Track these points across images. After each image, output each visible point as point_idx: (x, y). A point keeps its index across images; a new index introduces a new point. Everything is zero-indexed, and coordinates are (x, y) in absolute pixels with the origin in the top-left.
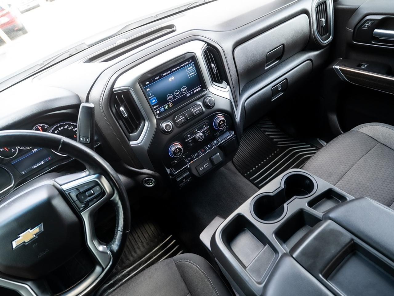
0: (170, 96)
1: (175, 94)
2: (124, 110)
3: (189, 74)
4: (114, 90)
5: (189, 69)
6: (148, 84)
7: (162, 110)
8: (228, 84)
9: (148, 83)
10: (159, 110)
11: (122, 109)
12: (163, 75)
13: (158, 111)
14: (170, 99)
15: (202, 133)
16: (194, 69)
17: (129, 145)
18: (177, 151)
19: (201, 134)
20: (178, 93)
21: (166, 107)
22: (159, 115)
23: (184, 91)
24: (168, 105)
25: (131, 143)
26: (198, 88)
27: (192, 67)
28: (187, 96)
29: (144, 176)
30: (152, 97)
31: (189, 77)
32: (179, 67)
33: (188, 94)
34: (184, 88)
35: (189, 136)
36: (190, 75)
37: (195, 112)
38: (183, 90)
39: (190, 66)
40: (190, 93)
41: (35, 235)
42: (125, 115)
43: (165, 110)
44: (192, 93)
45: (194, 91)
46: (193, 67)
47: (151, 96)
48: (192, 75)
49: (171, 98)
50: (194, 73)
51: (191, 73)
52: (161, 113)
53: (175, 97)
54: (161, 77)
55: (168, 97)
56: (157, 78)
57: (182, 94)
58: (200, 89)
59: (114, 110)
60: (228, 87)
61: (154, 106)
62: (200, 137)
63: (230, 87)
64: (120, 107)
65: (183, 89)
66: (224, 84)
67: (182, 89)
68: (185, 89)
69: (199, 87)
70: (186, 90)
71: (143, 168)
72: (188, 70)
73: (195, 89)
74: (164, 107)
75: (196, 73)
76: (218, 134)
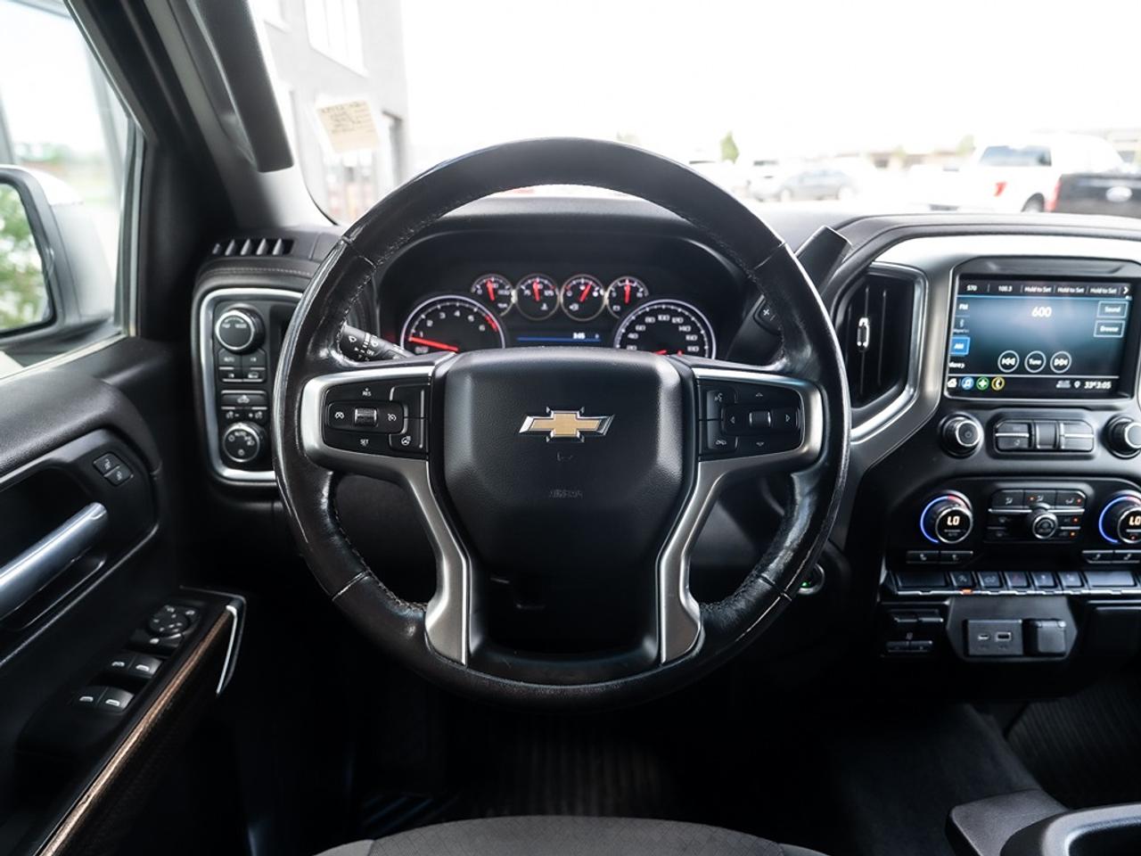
0: (1011, 356)
1: (1028, 362)
2: (867, 328)
3: (1100, 325)
4: (874, 264)
5: (1108, 310)
6: (972, 292)
7: (968, 384)
9: (975, 288)
10: (958, 378)
11: (865, 323)
12: (1027, 289)
13: (954, 380)
14: (1005, 366)
15: (1055, 515)
16: (1123, 319)
18: (952, 521)
19: (1053, 518)
20: (1039, 362)
21: (983, 383)
22: (953, 391)
23: (1058, 367)
24: (991, 379)
26: (1103, 380)
27: (1118, 310)
28: (1058, 386)
30: (961, 334)
31: (1095, 336)
32: (1082, 290)
33: (1064, 379)
34: (1065, 357)
35: (1010, 501)
36: (1103, 329)
37: (1067, 440)
38: (1057, 362)
39: (1117, 306)
40: (1072, 381)
41: (582, 433)
42: (863, 341)
43: (975, 388)
44: (1077, 384)
45: (1087, 383)
46: (1122, 313)
47: (959, 328)
48: (1106, 333)
49: (1011, 366)
50: (1116, 329)
51: (1107, 325)
52: (959, 390)
53: (1021, 369)
54: (1016, 292)
55: (1005, 357)
56: (1003, 289)
57: (1047, 370)
58: (1108, 385)
61: (955, 359)
64: (862, 315)
65: (1059, 357)
67: (1056, 357)
68: (1062, 362)
69: (1107, 380)
70: (1064, 367)
72: (1102, 312)
73: (1094, 380)
74: (975, 379)
75: (1119, 333)
76: (1098, 555)
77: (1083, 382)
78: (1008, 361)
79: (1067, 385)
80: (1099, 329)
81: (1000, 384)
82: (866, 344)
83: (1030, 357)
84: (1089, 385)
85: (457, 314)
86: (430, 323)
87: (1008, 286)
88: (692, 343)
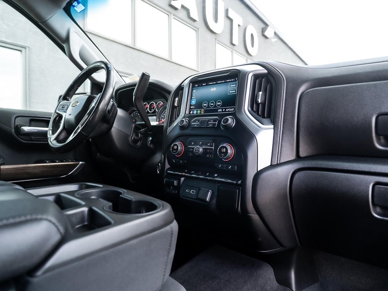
0: (206, 103)
2: (177, 101)
4: (181, 85)
5: (232, 86)
6: (197, 87)
7: (195, 112)
9: (197, 85)
11: (177, 99)
12: (210, 83)
13: (192, 112)
14: (204, 106)
16: (236, 88)
17: (167, 130)
20: (213, 104)
21: (199, 112)
23: (218, 105)
24: (201, 110)
26: (231, 108)
27: (235, 85)
28: (218, 111)
30: (194, 98)
31: (228, 94)
32: (223, 81)
33: (220, 109)
34: (220, 102)
35: (193, 144)
36: (230, 92)
38: (218, 104)
39: (234, 84)
40: (222, 109)
42: (175, 103)
43: (197, 113)
49: (206, 106)
50: (234, 91)
51: (231, 91)
53: (208, 107)
54: (207, 85)
55: (204, 104)
56: (204, 84)
57: (215, 106)
61: (192, 106)
62: (197, 150)
65: (218, 102)
70: (220, 105)
72: (230, 87)
73: (229, 108)
74: (197, 111)
75: (235, 92)
76: (220, 166)
77: (225, 109)
78: (205, 105)
79: (221, 110)
80: (229, 92)
81: (203, 112)
83: (211, 103)
84: (227, 110)
87: (205, 83)
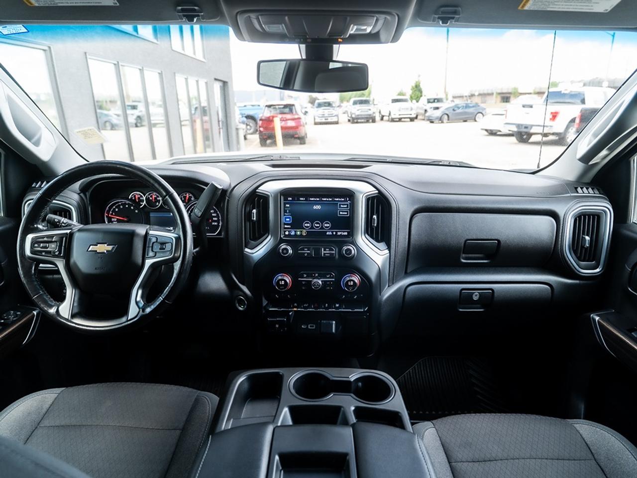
0: (308, 223)
1: (315, 225)
2: (255, 213)
3: (340, 211)
4: (257, 191)
5: (342, 206)
6: (290, 200)
7: (293, 233)
8: (389, 248)
9: (291, 199)
10: (289, 231)
11: (254, 211)
12: (311, 199)
13: (287, 232)
14: (306, 227)
15: (322, 281)
16: (348, 210)
17: (242, 251)
18: (281, 282)
19: (320, 283)
20: (319, 225)
21: (298, 233)
22: (286, 236)
23: (326, 227)
24: (301, 231)
25: (247, 250)
26: (344, 232)
27: (346, 206)
28: (327, 234)
29: (241, 293)
30: (288, 215)
31: (338, 215)
32: (331, 199)
33: (329, 231)
34: (328, 223)
35: (305, 276)
36: (341, 213)
37: (324, 254)
38: (326, 225)
39: (345, 204)
40: (332, 232)
41: (107, 251)
42: (254, 218)
43: (296, 235)
44: (334, 233)
46: (347, 207)
47: (287, 213)
48: (342, 214)
49: (308, 227)
50: (346, 213)
51: (342, 212)
52: (289, 235)
53: (312, 228)
54: (306, 200)
55: (306, 223)
56: (301, 199)
57: (322, 228)
58: (346, 233)
59: (248, 209)
60: (387, 251)
61: (287, 224)
62: (316, 285)
63: (390, 253)
64: (254, 209)
65: (326, 223)
66: (382, 245)
68: (328, 225)
69: (346, 232)
70: (328, 227)
71: (243, 284)
72: (340, 207)
73: (340, 232)
74: (295, 231)
75: (347, 214)
76: (344, 296)
77: (336, 232)
78: (306, 225)
79: (331, 233)
80: (339, 213)
81: (305, 233)
82: (255, 219)
83: (315, 223)
84: (339, 233)
85: (127, 206)
86: (117, 210)
87: (303, 198)
88: (215, 217)
